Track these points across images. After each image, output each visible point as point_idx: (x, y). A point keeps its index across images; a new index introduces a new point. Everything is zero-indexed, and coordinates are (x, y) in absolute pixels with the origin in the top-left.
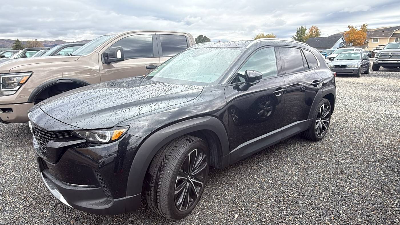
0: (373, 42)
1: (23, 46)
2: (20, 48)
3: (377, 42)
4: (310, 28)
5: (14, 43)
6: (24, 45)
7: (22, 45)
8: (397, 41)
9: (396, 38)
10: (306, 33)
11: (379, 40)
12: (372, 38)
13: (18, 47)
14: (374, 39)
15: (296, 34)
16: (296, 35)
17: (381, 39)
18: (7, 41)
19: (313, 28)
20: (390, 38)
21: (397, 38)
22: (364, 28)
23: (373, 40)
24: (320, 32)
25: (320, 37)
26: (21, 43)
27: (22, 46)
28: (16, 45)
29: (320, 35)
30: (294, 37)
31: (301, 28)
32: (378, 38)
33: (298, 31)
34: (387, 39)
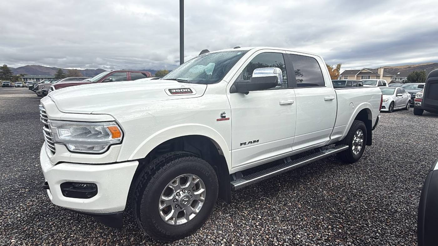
2: (61, 76)
3: (347, 79)
5: (57, 72)
6: (66, 74)
7: (64, 74)
8: (363, 79)
11: (348, 77)
12: (343, 76)
14: (345, 76)
20: (357, 76)
21: (362, 76)
26: (63, 72)
28: (59, 73)
34: (354, 77)
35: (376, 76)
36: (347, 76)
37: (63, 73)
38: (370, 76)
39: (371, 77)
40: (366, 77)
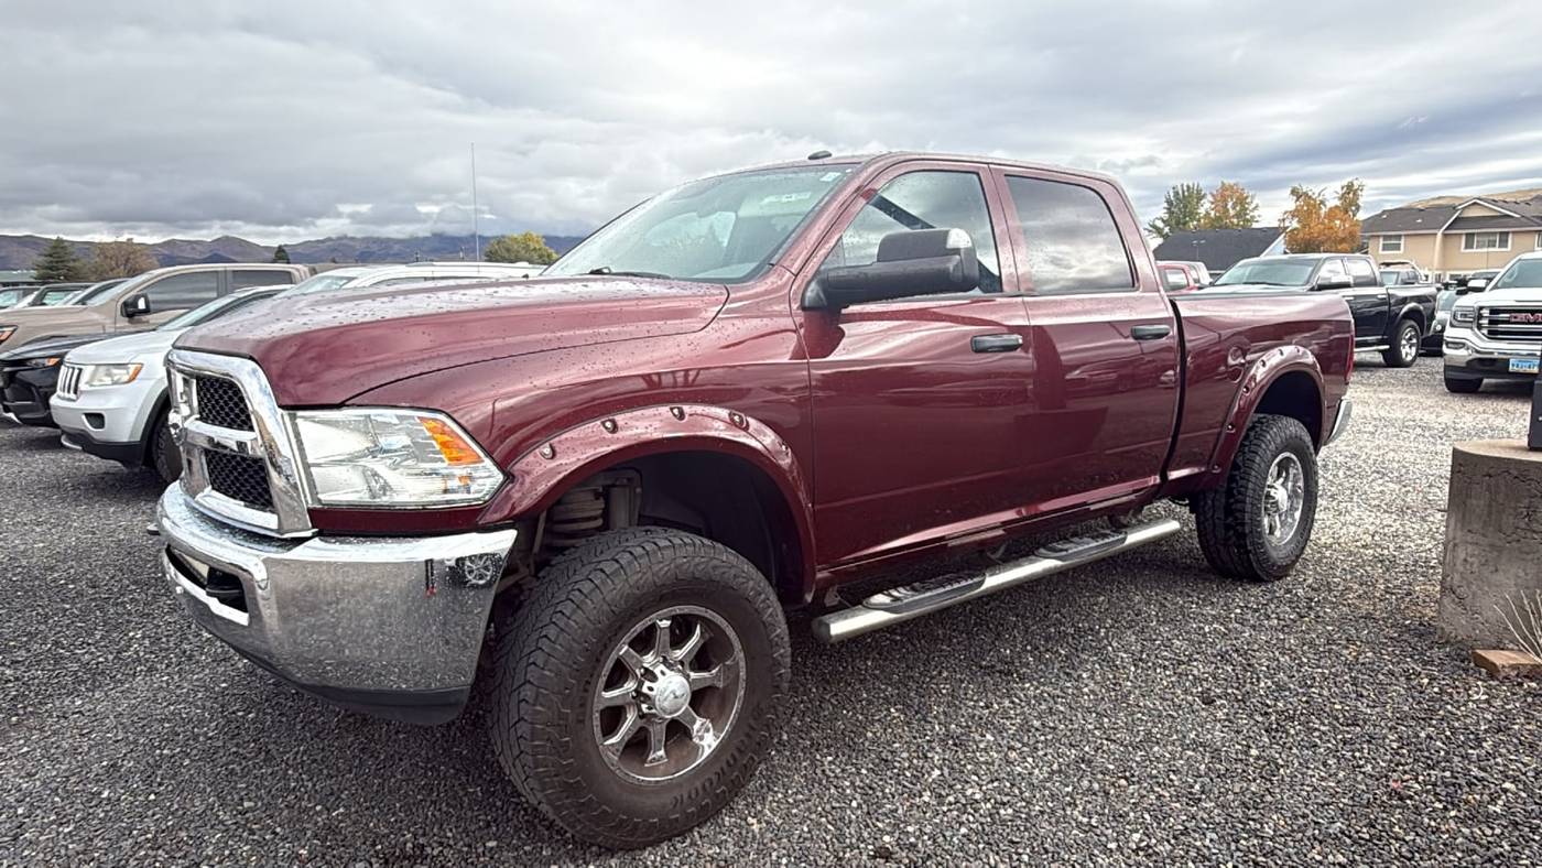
0: (1384, 249)
1: (77, 264)
2: (65, 271)
3: (1399, 249)
4: (1215, 193)
5: (46, 253)
6: (83, 261)
7: (74, 260)
8: (1472, 248)
9: (1467, 234)
10: (1202, 211)
11: (1402, 242)
12: (1378, 236)
13: (58, 269)
14: (1386, 237)
15: (1166, 217)
16: (1164, 221)
17: (1409, 239)
18: (19, 243)
19: (1227, 190)
20: (1445, 235)
21: (1470, 236)
22: (1351, 195)
23: (1381, 241)
24: (1253, 206)
25: (1255, 225)
26: (72, 253)
27: (71, 264)
28: (51, 259)
29: (1257, 219)
30: (1154, 226)
31: (1183, 192)
32: (1400, 236)
33: (1169, 202)
34: (1431, 239)
35: (1536, 231)
36: (1399, 237)
37: (74, 257)
38: (1508, 233)
39: (1510, 236)
40: (1486, 239)
